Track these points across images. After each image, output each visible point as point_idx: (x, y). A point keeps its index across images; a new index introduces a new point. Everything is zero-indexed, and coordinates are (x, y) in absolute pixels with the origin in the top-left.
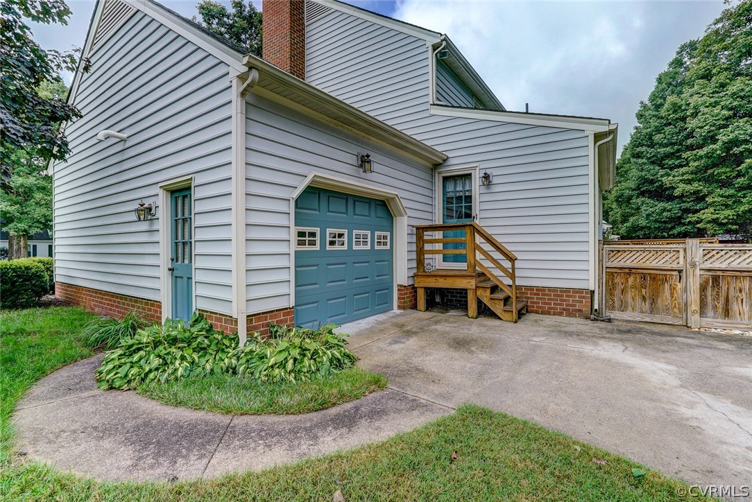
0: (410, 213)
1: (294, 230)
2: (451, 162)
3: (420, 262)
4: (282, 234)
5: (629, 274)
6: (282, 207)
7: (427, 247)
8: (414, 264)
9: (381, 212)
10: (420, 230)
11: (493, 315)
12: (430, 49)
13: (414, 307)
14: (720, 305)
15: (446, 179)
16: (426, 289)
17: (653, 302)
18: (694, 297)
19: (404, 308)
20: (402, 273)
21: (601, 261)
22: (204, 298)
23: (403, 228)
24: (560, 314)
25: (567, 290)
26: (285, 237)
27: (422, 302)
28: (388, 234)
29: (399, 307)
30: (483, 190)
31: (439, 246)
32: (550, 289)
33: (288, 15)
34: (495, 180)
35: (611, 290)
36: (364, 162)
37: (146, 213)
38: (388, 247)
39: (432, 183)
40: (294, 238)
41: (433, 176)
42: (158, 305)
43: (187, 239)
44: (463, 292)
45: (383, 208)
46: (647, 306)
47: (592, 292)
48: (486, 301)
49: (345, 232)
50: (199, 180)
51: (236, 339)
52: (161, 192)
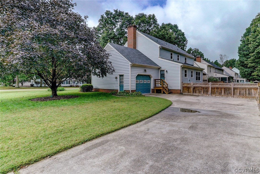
0: (153, 77)
1: (136, 80)
2: (162, 68)
3: (155, 85)
4: (134, 81)
5: (186, 87)
6: (134, 78)
7: (156, 83)
8: (154, 85)
9: (148, 77)
10: (155, 80)
11: (165, 93)
12: (159, 47)
13: (154, 92)
14: (195, 91)
15: (161, 71)
16: (156, 90)
17: (188, 91)
18: (192, 90)
19: (152, 93)
20: (152, 87)
21: (182, 85)
22: (125, 88)
23: (152, 80)
24: (176, 93)
25: (177, 90)
26: (135, 81)
27: (155, 92)
28: (150, 81)
29: (152, 92)
30: (166, 73)
31: (160, 83)
32: (175, 90)
33: (133, 36)
34: (168, 72)
35: (183, 90)
36: (145, 70)
37: (116, 78)
38: (150, 83)
39: (159, 71)
40: (136, 82)
41: (159, 70)
42: (118, 90)
43: (122, 81)
44: (161, 90)
45: (149, 77)
46: (188, 92)
47: (181, 90)
48: (164, 91)
49: (142, 80)
50: (125, 75)
51: (130, 92)
52: (118, 75)
